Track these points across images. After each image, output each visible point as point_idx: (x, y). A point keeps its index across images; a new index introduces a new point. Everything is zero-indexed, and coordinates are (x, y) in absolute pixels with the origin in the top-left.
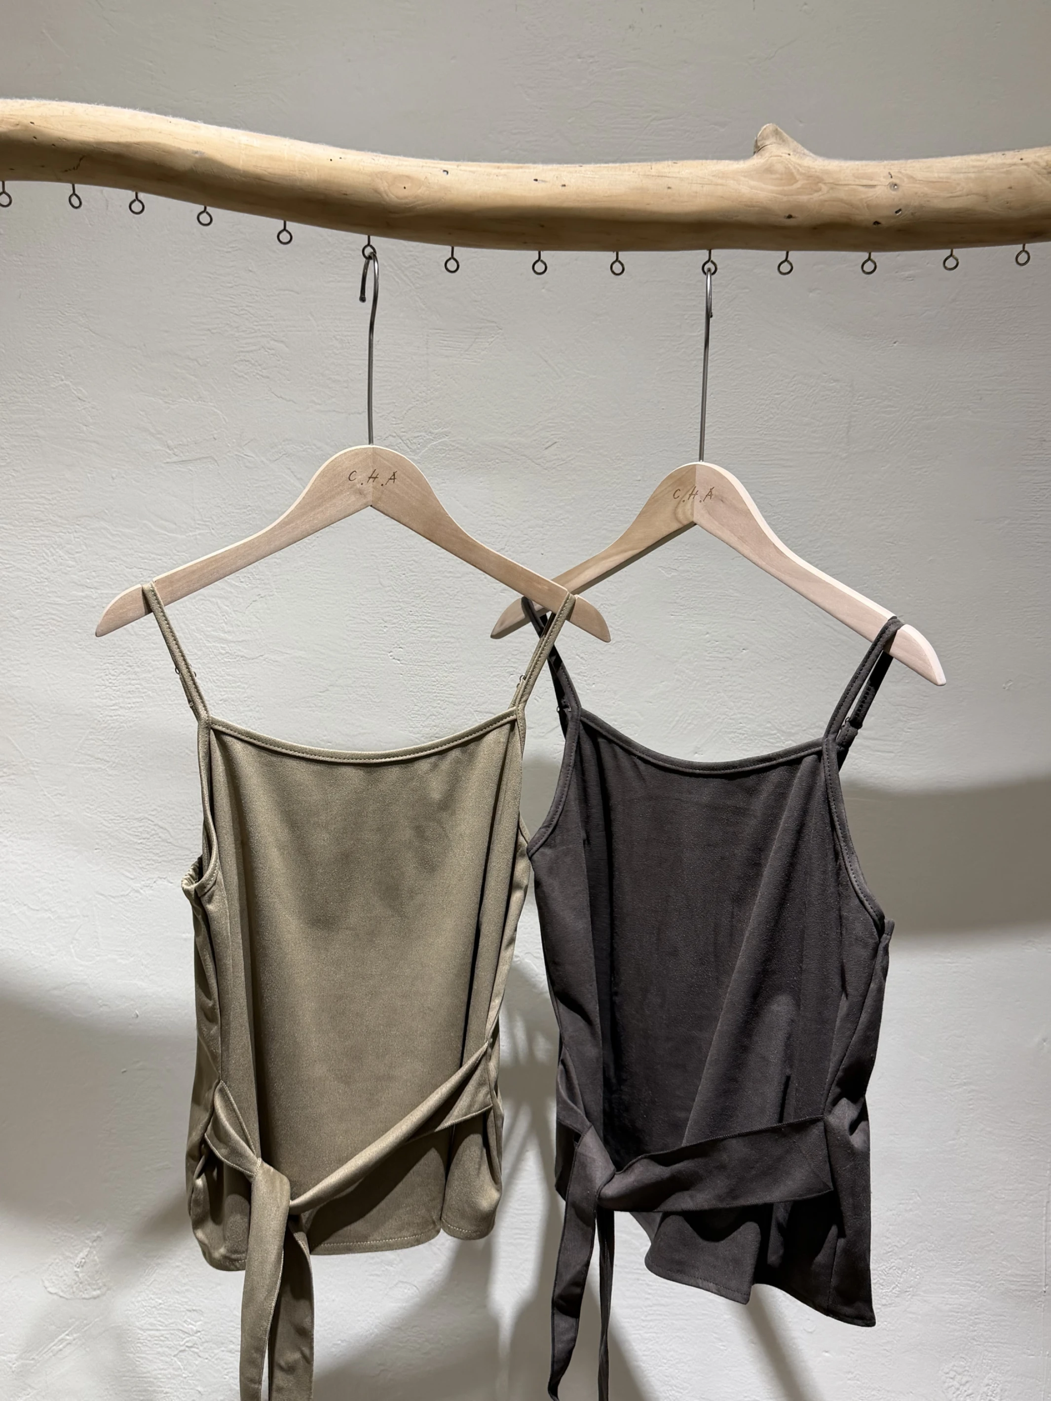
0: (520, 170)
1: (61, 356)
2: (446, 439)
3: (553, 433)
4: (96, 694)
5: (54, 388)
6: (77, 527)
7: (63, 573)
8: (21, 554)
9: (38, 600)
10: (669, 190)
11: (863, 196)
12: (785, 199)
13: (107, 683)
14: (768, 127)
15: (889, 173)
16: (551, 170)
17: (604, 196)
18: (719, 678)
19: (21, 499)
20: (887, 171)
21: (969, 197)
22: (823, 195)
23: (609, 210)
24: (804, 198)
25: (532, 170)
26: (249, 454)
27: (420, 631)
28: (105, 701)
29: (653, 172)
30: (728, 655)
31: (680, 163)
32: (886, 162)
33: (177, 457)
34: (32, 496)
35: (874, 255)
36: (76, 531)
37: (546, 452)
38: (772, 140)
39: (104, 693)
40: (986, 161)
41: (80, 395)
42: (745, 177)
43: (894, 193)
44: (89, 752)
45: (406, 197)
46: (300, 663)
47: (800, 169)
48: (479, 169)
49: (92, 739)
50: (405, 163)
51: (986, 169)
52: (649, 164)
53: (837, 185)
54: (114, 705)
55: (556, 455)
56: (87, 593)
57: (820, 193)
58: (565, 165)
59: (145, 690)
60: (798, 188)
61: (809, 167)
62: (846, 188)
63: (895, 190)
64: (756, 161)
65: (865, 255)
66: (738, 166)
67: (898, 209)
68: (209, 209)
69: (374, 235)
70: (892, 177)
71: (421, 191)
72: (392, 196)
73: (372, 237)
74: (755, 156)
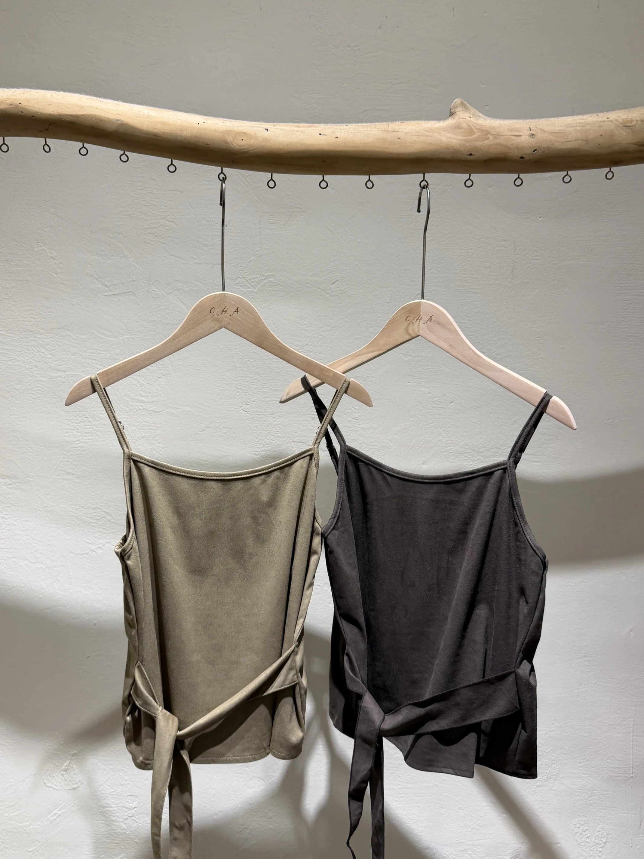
0: (311, 128)
1: (40, 232)
2: (272, 279)
3: (336, 274)
4: (67, 435)
5: (36, 252)
6: (52, 334)
7: (45, 362)
8: (19, 351)
9: (30, 379)
10: (399, 140)
11: (514, 142)
12: (468, 144)
13: (72, 428)
14: (457, 101)
15: (529, 128)
16: (329, 128)
17: (361, 144)
18: (437, 420)
19: (19, 318)
20: (528, 127)
21: (577, 141)
22: (490, 142)
23: (363, 152)
24: (479, 144)
25: (318, 128)
26: (154, 290)
27: (258, 394)
28: (71, 438)
29: (390, 128)
30: (442, 406)
31: (406, 123)
32: (528, 121)
33: (111, 292)
34: (25, 316)
35: (522, 176)
36: (52, 337)
37: (333, 286)
38: (460, 108)
39: (71, 434)
40: (587, 120)
41: (52, 256)
42: (444, 131)
43: (532, 139)
44: (63, 469)
45: (243, 146)
46: (187, 414)
47: (477, 126)
48: (287, 128)
49: (65, 461)
50: (243, 125)
51: (587, 124)
52: (387, 123)
53: (499, 135)
54: (77, 441)
55: (338, 287)
56: (59, 374)
57: (488, 141)
58: (338, 125)
59: (95, 432)
60: (476, 138)
61: (482, 125)
62: (504, 137)
64: (450, 122)
65: (516, 176)
66: (440, 124)
67: (535, 149)
68: (126, 153)
69: (224, 167)
70: (531, 130)
71: (253, 142)
72: (235, 144)
73: (224, 168)
74: (450, 118)
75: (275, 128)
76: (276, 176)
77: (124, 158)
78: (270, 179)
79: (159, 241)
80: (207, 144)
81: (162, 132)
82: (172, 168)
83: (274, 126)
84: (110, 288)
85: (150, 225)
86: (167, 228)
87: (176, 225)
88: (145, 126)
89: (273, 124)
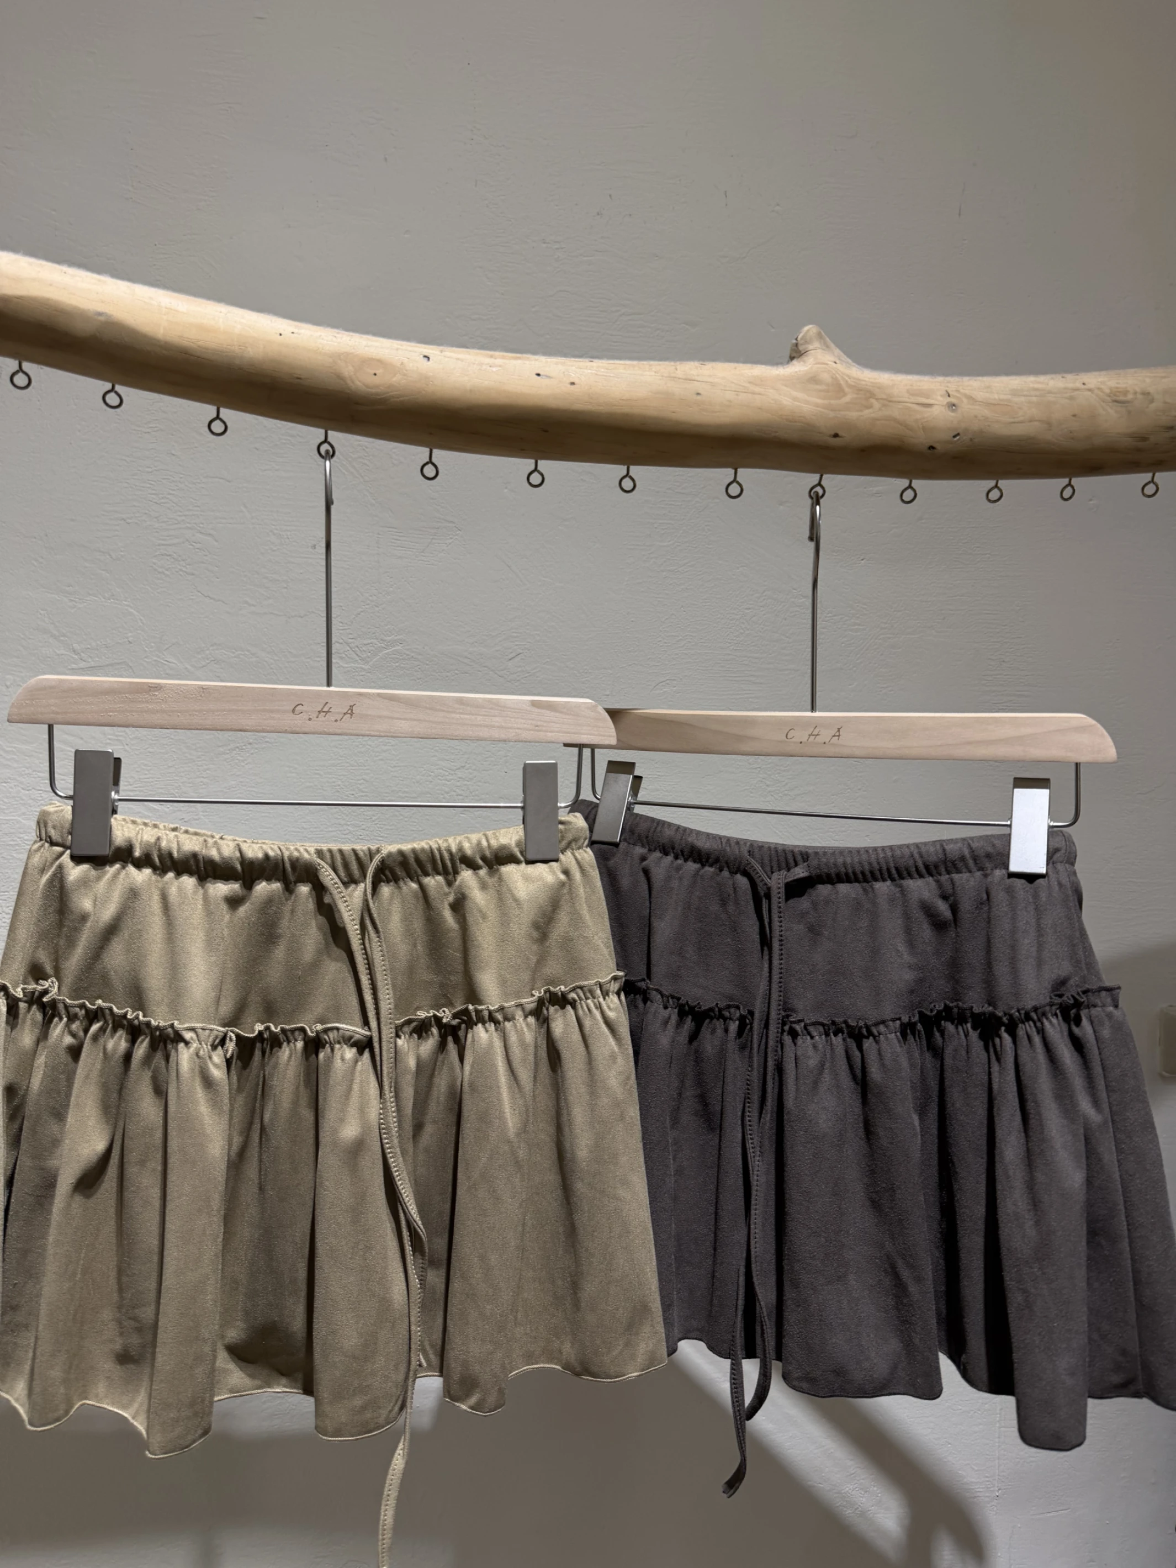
0: (519, 362)
2: (399, 647)
3: (518, 643)
10: (699, 397)
11: (918, 416)
12: (832, 414)
14: (809, 330)
15: (948, 392)
16: (557, 364)
17: (622, 400)
20: (943, 388)
21: (1032, 423)
22: (873, 413)
23: (626, 415)
24: (853, 415)
25: (533, 362)
26: (170, 660)
29: (679, 373)
31: (709, 365)
32: (940, 378)
33: (85, 662)
35: (916, 483)
37: (510, 664)
38: (816, 344)
40: (1048, 384)
42: (786, 386)
43: (953, 414)
45: (377, 387)
47: (849, 381)
48: (467, 357)
50: (374, 345)
51: (1047, 394)
52: (673, 364)
53: (890, 401)
55: (520, 666)
57: (871, 410)
58: (573, 360)
60: (847, 403)
61: (859, 380)
62: (900, 406)
63: (953, 411)
64: (797, 368)
65: (905, 483)
66: (778, 372)
67: (956, 433)
68: (118, 388)
69: (334, 429)
70: (949, 396)
71: (396, 380)
72: (358, 383)
73: (330, 433)
74: (795, 362)
75: (445, 357)
76: (440, 456)
77: (112, 399)
78: (428, 460)
79: (181, 570)
80: (298, 378)
81: (199, 346)
82: (217, 427)
83: (442, 351)
84: (83, 654)
85: (163, 540)
86: (198, 546)
87: (216, 541)
88: (162, 331)
89: (441, 348)
